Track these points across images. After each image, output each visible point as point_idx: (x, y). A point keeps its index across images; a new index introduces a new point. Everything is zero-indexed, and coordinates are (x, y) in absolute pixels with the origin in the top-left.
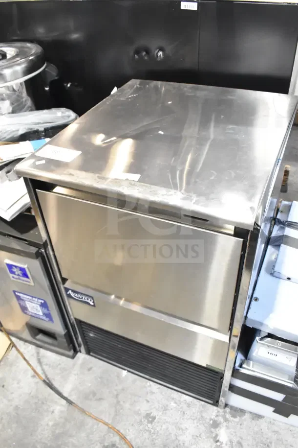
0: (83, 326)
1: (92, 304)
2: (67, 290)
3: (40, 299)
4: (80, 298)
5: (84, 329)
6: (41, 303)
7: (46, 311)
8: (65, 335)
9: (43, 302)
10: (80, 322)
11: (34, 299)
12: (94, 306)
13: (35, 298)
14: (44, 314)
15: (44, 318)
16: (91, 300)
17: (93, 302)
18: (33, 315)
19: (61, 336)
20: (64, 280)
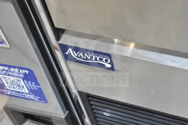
0: (92, 102)
1: (109, 66)
2: (64, 48)
3: (22, 69)
4: (87, 59)
5: (93, 107)
6: (25, 74)
7: (33, 86)
8: (66, 118)
9: (27, 72)
10: (87, 97)
11: (12, 69)
12: (112, 69)
13: (15, 67)
14: (31, 91)
15: (32, 97)
16: (106, 61)
17: (111, 63)
18: (14, 94)
19: (60, 121)
20: (58, 33)
